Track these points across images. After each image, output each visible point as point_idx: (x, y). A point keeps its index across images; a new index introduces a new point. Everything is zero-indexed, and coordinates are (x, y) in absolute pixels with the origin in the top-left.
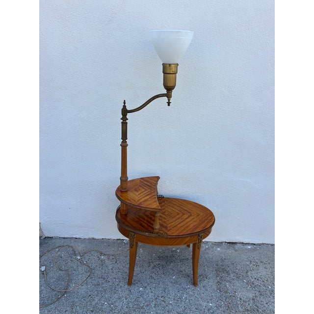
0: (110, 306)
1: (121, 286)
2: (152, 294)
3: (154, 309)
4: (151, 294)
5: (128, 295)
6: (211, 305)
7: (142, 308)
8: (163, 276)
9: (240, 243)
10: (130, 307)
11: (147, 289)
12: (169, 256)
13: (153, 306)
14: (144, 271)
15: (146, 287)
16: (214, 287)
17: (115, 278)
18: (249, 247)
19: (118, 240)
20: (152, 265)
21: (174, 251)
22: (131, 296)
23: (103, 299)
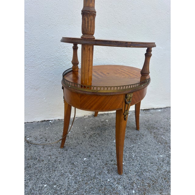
0: (52, 188)
1: (60, 162)
2: (100, 161)
3: (109, 176)
4: (98, 162)
5: (72, 169)
6: (161, 156)
7: (95, 178)
8: (103, 142)
9: (152, 109)
10: (79, 181)
11: (92, 158)
12: (100, 125)
13: (106, 172)
14: (81, 142)
15: (90, 156)
16: (154, 141)
17: (49, 155)
18: (160, 111)
19: (43, 121)
20: (88, 136)
21: (103, 121)
22: (77, 169)
23: (40, 182)
